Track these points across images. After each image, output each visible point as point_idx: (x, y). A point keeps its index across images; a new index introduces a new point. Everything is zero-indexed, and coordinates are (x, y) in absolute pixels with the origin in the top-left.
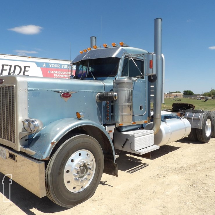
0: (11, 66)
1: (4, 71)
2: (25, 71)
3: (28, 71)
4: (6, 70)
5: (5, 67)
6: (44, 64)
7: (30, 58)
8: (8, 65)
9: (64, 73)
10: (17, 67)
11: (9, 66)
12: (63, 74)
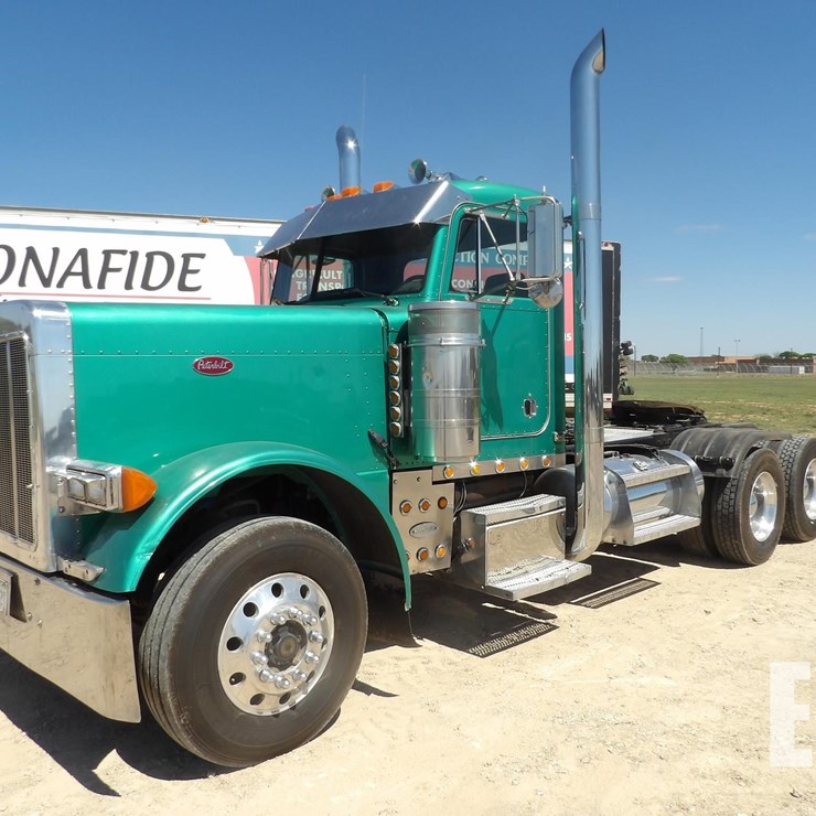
0: (135, 255)
1: (109, 275)
2: (185, 271)
3: (196, 271)
4: (118, 270)
5: (115, 261)
6: (260, 243)
7: (204, 221)
8: (123, 252)
9: (336, 275)
10: (156, 257)
11: (128, 256)
12: (334, 278)
